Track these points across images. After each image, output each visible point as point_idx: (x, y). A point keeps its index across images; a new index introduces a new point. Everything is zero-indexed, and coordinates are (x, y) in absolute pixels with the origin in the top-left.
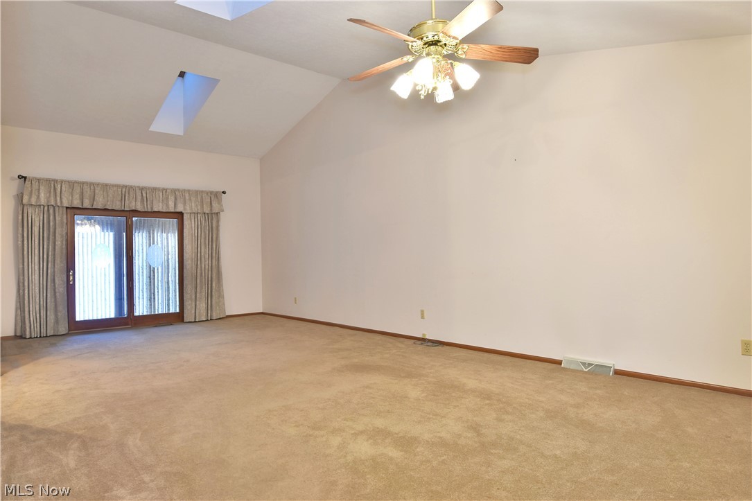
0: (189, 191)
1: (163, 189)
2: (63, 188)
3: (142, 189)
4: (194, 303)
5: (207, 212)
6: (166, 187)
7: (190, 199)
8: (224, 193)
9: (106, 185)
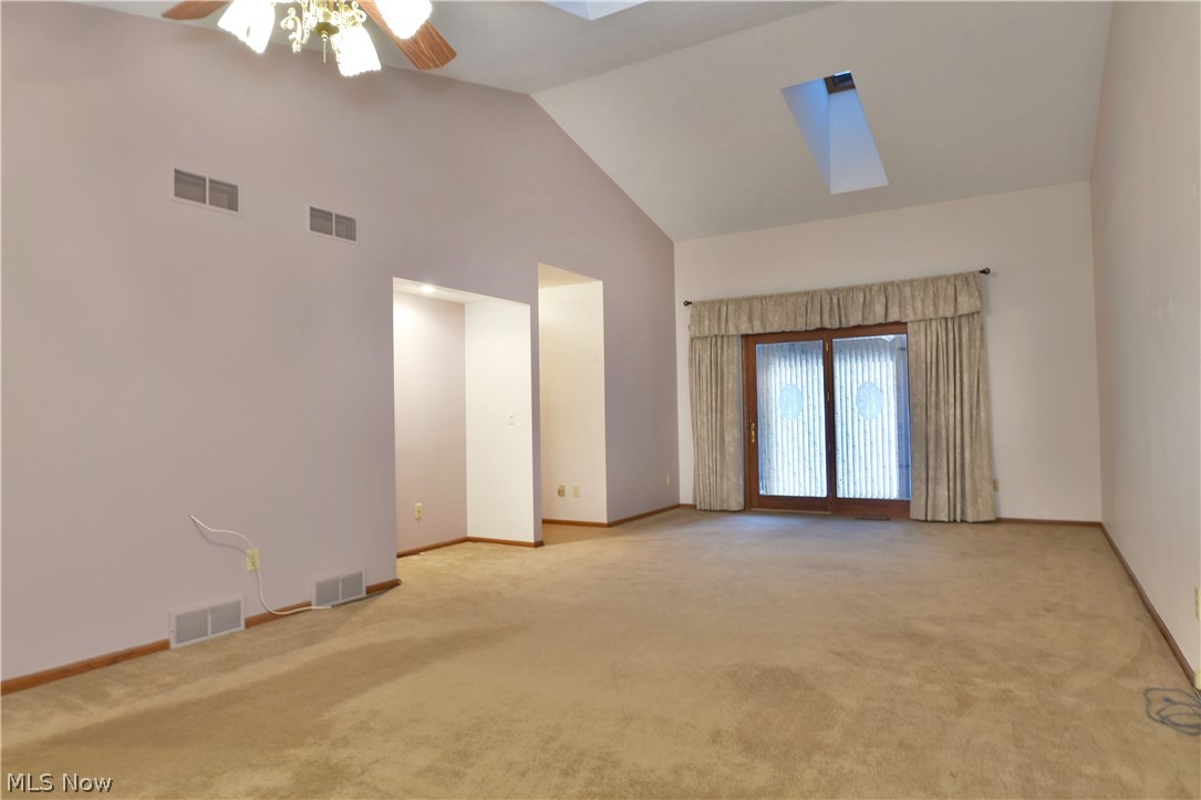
0: (911, 282)
1: (866, 286)
2: (730, 311)
3: (830, 292)
4: (924, 487)
5: (948, 315)
6: (869, 282)
7: (913, 297)
8: (985, 272)
9: (782, 296)
